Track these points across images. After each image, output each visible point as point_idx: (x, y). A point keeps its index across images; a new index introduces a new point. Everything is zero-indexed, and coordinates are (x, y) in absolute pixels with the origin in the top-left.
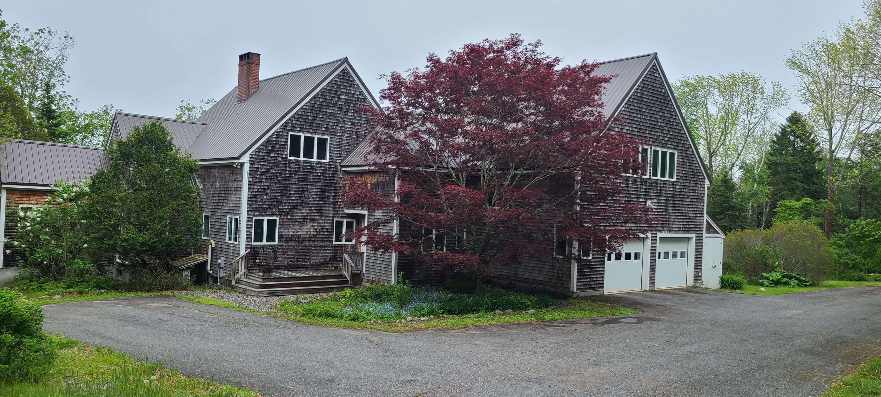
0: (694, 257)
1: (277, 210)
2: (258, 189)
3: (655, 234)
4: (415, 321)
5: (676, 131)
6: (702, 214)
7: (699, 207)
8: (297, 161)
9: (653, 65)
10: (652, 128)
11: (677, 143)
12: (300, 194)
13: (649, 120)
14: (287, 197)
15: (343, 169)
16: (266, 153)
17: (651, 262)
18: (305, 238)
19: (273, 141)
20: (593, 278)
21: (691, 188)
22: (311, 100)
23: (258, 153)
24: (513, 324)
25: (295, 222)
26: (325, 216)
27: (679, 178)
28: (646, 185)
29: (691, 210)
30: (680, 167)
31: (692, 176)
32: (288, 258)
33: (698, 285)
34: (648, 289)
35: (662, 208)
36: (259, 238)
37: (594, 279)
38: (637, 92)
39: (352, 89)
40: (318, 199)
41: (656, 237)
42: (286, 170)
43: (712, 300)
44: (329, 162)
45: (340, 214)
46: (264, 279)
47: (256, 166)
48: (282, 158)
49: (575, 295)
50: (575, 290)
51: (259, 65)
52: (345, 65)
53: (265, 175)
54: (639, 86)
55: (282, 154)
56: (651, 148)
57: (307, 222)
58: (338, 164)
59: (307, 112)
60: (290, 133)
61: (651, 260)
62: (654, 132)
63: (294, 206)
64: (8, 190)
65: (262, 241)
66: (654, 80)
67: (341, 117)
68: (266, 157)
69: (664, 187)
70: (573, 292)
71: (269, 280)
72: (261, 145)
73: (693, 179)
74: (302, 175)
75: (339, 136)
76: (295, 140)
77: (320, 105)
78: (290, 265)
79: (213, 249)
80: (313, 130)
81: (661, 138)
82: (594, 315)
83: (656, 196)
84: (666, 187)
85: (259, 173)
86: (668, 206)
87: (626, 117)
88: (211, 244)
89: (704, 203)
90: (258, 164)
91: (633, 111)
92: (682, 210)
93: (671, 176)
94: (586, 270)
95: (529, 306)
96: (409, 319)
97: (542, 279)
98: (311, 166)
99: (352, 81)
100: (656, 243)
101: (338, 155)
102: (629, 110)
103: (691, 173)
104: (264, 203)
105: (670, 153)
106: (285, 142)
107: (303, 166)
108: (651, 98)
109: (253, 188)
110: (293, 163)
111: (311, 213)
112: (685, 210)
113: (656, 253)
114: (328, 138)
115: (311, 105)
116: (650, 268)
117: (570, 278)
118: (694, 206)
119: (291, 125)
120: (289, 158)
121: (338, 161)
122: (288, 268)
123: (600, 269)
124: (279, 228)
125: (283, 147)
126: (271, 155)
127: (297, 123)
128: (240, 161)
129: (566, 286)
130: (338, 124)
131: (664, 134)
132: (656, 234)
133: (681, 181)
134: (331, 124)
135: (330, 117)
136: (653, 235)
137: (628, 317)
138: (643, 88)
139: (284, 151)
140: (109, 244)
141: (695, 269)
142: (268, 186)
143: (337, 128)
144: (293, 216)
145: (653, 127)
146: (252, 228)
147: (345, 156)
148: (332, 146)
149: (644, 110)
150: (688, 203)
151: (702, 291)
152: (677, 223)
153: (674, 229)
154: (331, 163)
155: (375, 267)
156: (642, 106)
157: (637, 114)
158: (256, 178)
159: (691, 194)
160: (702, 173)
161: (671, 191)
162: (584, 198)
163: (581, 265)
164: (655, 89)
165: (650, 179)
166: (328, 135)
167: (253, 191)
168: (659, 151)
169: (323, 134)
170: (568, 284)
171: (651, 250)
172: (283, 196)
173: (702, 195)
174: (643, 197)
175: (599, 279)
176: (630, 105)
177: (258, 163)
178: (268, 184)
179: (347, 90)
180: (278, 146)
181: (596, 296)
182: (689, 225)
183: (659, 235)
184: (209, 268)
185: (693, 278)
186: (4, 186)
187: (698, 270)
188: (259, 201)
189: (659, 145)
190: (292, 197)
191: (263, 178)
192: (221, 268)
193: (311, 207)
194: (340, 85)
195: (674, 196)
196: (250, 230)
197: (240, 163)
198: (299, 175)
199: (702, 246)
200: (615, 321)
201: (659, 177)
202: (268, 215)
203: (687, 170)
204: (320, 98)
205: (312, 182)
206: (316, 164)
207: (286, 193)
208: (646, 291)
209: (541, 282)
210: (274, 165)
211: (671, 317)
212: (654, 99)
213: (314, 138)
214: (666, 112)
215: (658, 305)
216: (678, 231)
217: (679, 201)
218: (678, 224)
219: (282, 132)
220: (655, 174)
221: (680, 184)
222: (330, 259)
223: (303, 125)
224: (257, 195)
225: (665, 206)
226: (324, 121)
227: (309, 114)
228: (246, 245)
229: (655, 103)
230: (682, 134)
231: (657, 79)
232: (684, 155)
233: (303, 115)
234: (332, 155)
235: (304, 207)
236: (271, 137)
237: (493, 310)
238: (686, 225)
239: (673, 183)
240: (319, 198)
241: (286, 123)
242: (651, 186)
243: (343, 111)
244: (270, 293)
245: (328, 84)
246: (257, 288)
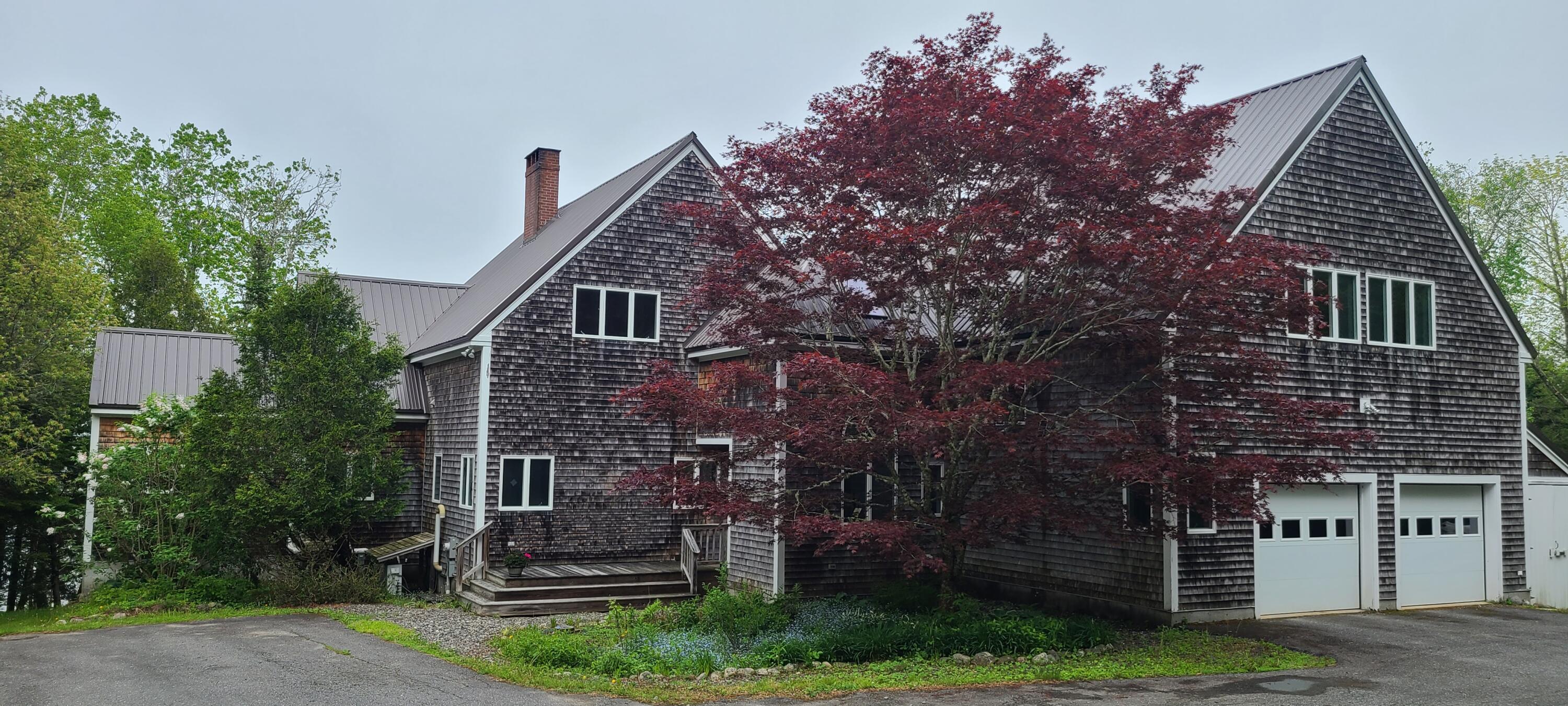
0: (1500, 530)
1: (551, 440)
2: (510, 399)
3: (1386, 474)
4: (742, 676)
5: (1431, 234)
6: (1515, 428)
7: (1504, 411)
8: (593, 341)
9: (1356, 86)
10: (1363, 228)
11: (1432, 261)
12: (598, 408)
13: (1355, 210)
14: (572, 413)
15: (690, 356)
16: (526, 327)
17: (1380, 543)
18: (612, 497)
19: (542, 302)
20: (1223, 579)
21: (1480, 367)
22: (620, 219)
23: (509, 328)
24: (970, 689)
25: (590, 464)
26: (654, 452)
27: (1445, 343)
28: (1355, 361)
29: (1484, 420)
30: (1447, 319)
31: (1481, 340)
32: (576, 538)
33: (1516, 598)
34: (1377, 606)
35: (1403, 413)
36: (513, 497)
37: (1227, 582)
38: (1317, 148)
39: (706, 194)
40: (637, 418)
41: (1392, 482)
42: (569, 361)
43: (1544, 637)
44: (661, 342)
45: (685, 447)
46: (507, 580)
47: (507, 353)
48: (561, 336)
49: (1175, 620)
50: (1175, 607)
51: (558, 170)
52: (692, 148)
53: (525, 371)
54: (1320, 132)
55: (560, 329)
56: (1363, 275)
57: (614, 465)
58: (681, 346)
59: (612, 244)
60: (576, 286)
61: (1380, 536)
62: (1370, 236)
63: (588, 433)
64: (104, 419)
65: (520, 504)
66: (1361, 118)
67: (684, 252)
68: (526, 336)
69: (1404, 365)
70: (1169, 612)
71: (519, 582)
72: (516, 311)
73: (1485, 346)
74: (603, 369)
75: (681, 289)
76: (588, 301)
77: (638, 228)
78: (579, 553)
79: (443, 522)
80: (624, 278)
81: (1390, 251)
82: (1196, 671)
83: (1384, 386)
84: (1410, 365)
85: (511, 367)
86: (1419, 410)
87: (1291, 203)
88: (438, 513)
89: (1518, 401)
90: (511, 350)
91: (1309, 190)
92: (1460, 420)
93: (1423, 338)
94: (1201, 560)
95: (1037, 643)
96: (730, 670)
97: (1101, 581)
98: (622, 351)
99: (706, 179)
100: (1392, 497)
101: (680, 328)
102: (1299, 188)
103: (1479, 332)
104: (524, 427)
105: (1417, 286)
106: (567, 304)
107: (605, 350)
108: (1355, 159)
109: (501, 397)
110: (584, 346)
111: (624, 446)
112: (1466, 419)
113: (1393, 520)
114: (658, 293)
115: (621, 228)
116: (1380, 558)
117: (1162, 579)
118: (1492, 411)
119: (577, 270)
120: (574, 335)
121: (678, 340)
122: (577, 558)
123: (1242, 558)
124: (556, 478)
125: (562, 313)
126: (538, 330)
127: (591, 265)
128: (472, 343)
129: (1154, 597)
130: (678, 265)
131: (1397, 241)
132: (1392, 475)
133: (1451, 350)
134: (663, 266)
135: (662, 253)
136: (1384, 478)
137: (1289, 677)
138: (1333, 135)
139: (564, 323)
140: (217, 512)
141: (1504, 559)
142: (531, 393)
143: (677, 273)
144: (585, 452)
145: (1365, 227)
146: (497, 477)
147: (695, 329)
148: (667, 310)
149: (1338, 188)
150: (1474, 403)
151: (1526, 613)
152: (1446, 449)
153: (1438, 464)
154: (666, 345)
155: (746, 557)
156: (1332, 178)
157: (1321, 197)
158: (507, 378)
159: (1480, 381)
160: (1509, 332)
161: (1425, 374)
162: (1187, 390)
163: (1188, 548)
164: (1365, 138)
165: (1364, 346)
166: (657, 287)
167: (501, 404)
168: (1385, 281)
169: (646, 286)
170: (1157, 594)
171: (1380, 513)
172: (564, 412)
173: (1513, 384)
174: (1347, 387)
175: (1239, 582)
176: (1301, 177)
177: (511, 346)
178: (530, 389)
179: (695, 197)
180: (551, 312)
181: (1234, 622)
182: (1480, 454)
183: (1400, 479)
184: (436, 559)
185: (1501, 583)
186: (93, 411)
187: (1514, 562)
188: (513, 424)
189: (1385, 266)
190: (582, 413)
191: (521, 378)
192: (451, 560)
193: (623, 433)
194: (682, 188)
195: (1434, 386)
196: (495, 481)
197: (474, 347)
198: (596, 369)
199: (1522, 504)
200: (1251, 687)
201: (1389, 343)
202: (532, 450)
203: (1465, 324)
204: (639, 215)
205: (625, 383)
206: (633, 346)
207: (569, 407)
208: (1372, 611)
209: (1100, 589)
210: (544, 350)
211: (1413, 678)
212: (1365, 161)
213: (627, 294)
214: (1398, 191)
215: (1388, 647)
216: (1452, 468)
217: (1450, 397)
218: (1451, 453)
219: (561, 285)
220: (1378, 333)
221: (1448, 357)
222: (667, 539)
223: (605, 269)
224: (509, 411)
225: (1411, 410)
226: (649, 261)
227: (616, 248)
228: (486, 511)
229: (1367, 170)
230: (1444, 240)
231: (1369, 115)
232: (1455, 290)
233: (603, 250)
234: (667, 327)
235: (607, 434)
236: (537, 294)
237: (948, 653)
238: (1473, 454)
239: (1429, 357)
240: (640, 415)
241: (567, 266)
242: (1369, 363)
243: (688, 241)
244: (515, 610)
245: (655, 186)
246: (491, 599)
